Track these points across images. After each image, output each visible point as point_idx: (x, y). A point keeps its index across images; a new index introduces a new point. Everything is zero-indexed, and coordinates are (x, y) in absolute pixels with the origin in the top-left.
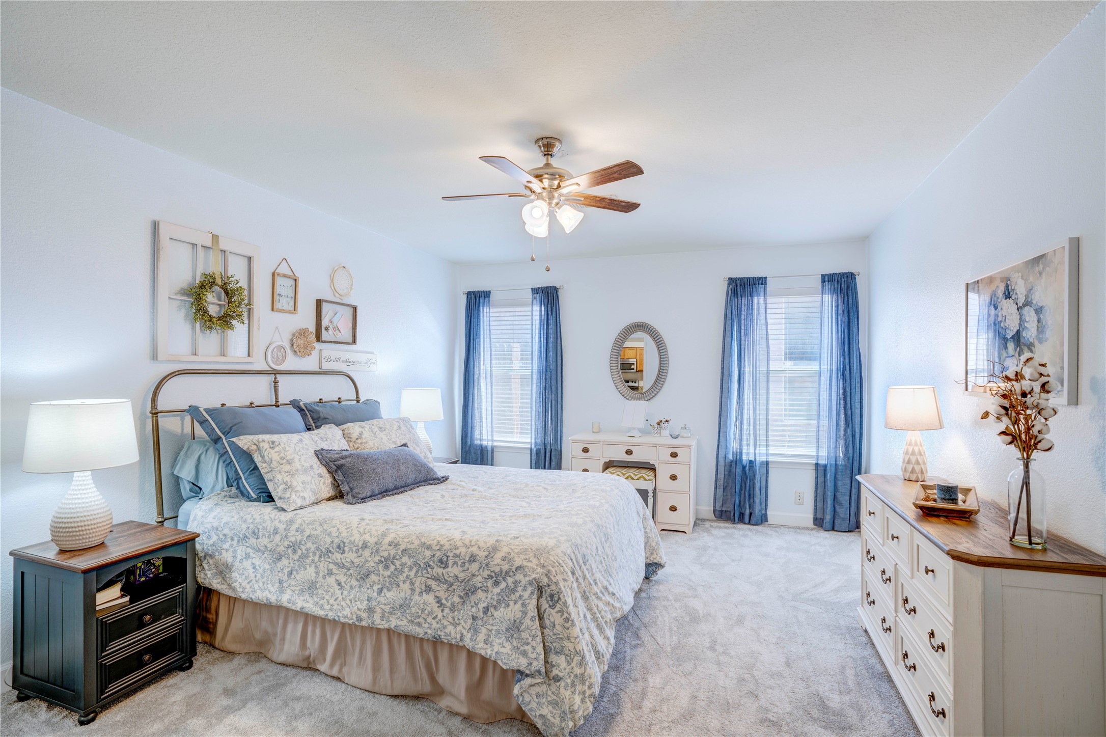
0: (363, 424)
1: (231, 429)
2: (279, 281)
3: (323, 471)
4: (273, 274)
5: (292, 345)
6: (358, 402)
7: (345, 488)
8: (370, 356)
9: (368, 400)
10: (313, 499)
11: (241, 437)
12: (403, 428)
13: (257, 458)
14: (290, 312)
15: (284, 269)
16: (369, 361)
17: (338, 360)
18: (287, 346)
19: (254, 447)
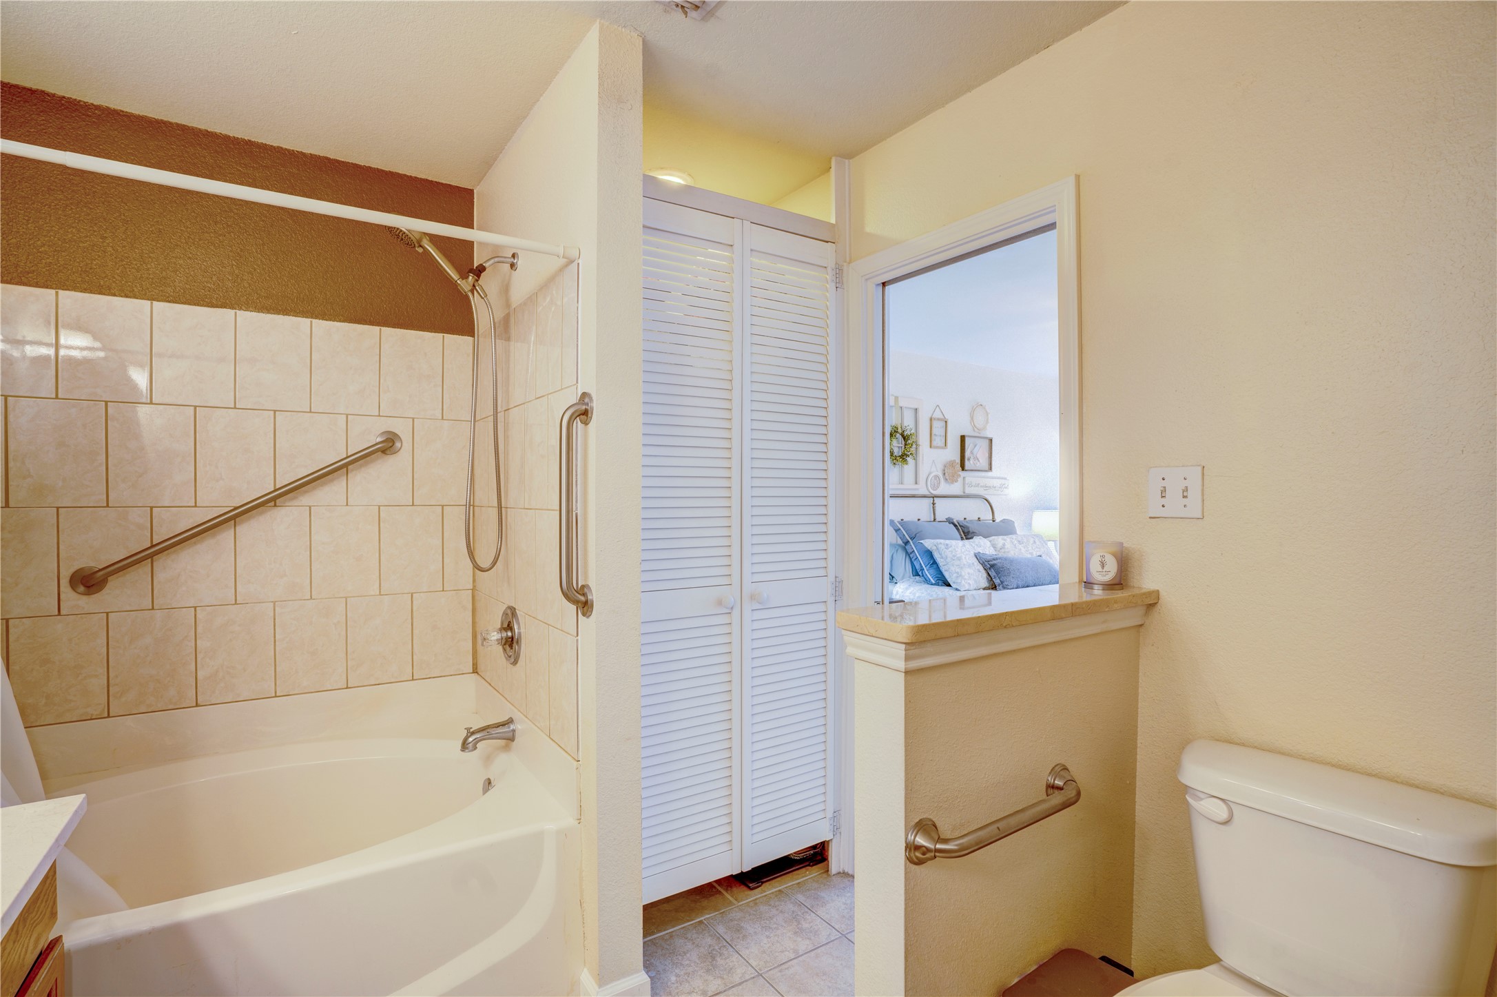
0: (1005, 537)
1: (915, 535)
2: (935, 424)
3: (981, 568)
4: (931, 419)
5: (944, 474)
6: (994, 521)
7: (997, 581)
8: (1003, 481)
9: (1004, 520)
10: (975, 587)
11: (926, 540)
12: (1038, 543)
13: (936, 555)
14: (942, 448)
15: (938, 415)
16: (1002, 487)
17: (978, 485)
18: (941, 476)
19: (935, 548)
